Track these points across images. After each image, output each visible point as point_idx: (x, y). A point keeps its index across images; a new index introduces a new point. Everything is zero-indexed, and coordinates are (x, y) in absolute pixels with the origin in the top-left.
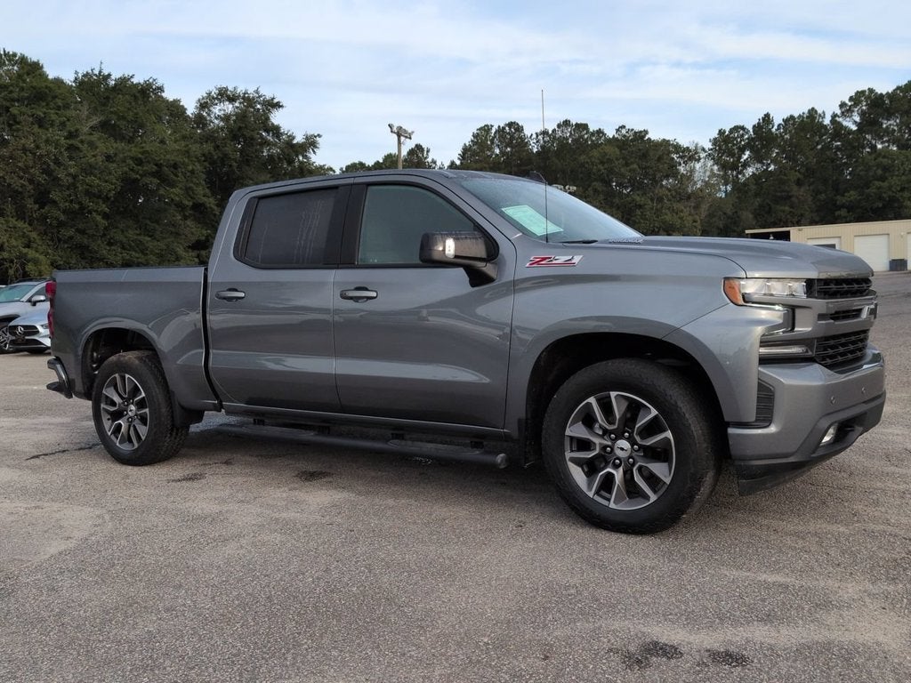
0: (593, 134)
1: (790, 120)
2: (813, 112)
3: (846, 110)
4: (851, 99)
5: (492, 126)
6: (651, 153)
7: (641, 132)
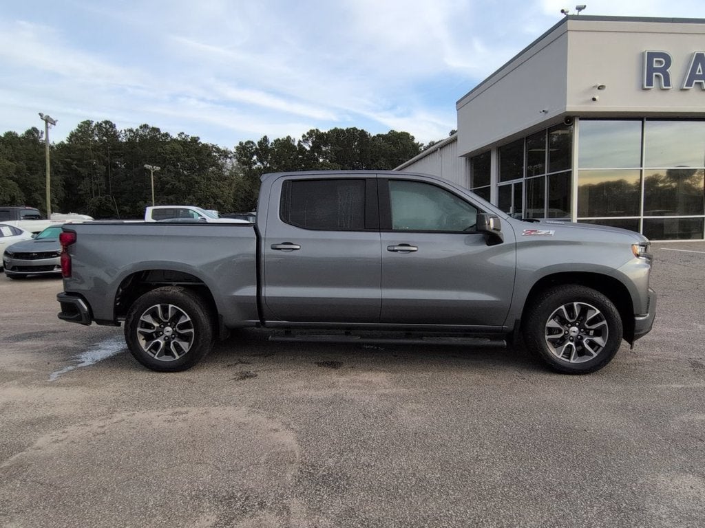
0: (163, 135)
1: (277, 141)
2: (289, 138)
3: (305, 139)
4: (308, 133)
5: (92, 122)
6: (204, 151)
7: (195, 138)
